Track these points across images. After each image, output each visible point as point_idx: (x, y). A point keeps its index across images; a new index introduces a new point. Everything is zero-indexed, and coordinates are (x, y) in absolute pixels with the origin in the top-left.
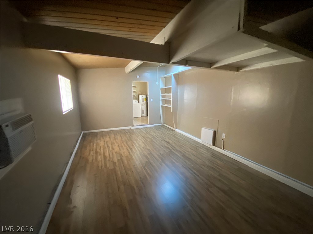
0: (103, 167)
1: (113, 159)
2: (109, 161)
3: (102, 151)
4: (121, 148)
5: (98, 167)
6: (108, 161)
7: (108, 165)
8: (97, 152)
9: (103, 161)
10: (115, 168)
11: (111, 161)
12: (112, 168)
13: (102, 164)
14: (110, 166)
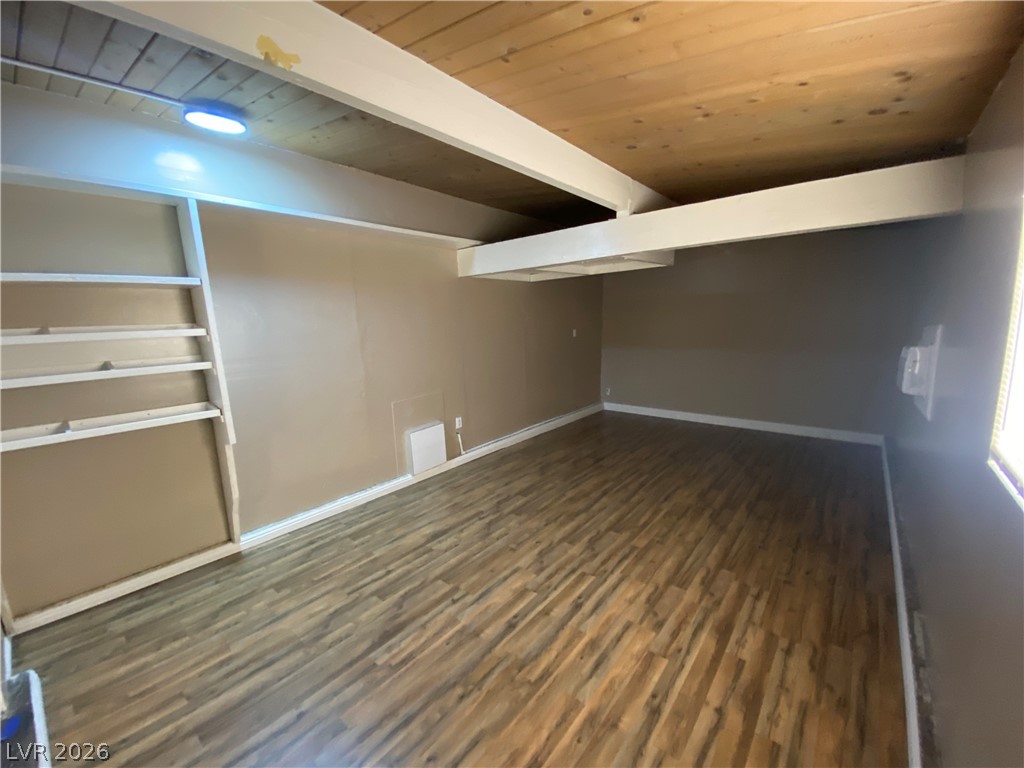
0: (754, 591)
1: (700, 600)
2: (718, 603)
3: (714, 696)
4: (604, 645)
5: (773, 605)
6: (724, 603)
7: (734, 587)
8: (751, 702)
9: (743, 615)
10: (720, 566)
11: (712, 595)
12: (724, 572)
13: (753, 609)
14: (728, 586)
